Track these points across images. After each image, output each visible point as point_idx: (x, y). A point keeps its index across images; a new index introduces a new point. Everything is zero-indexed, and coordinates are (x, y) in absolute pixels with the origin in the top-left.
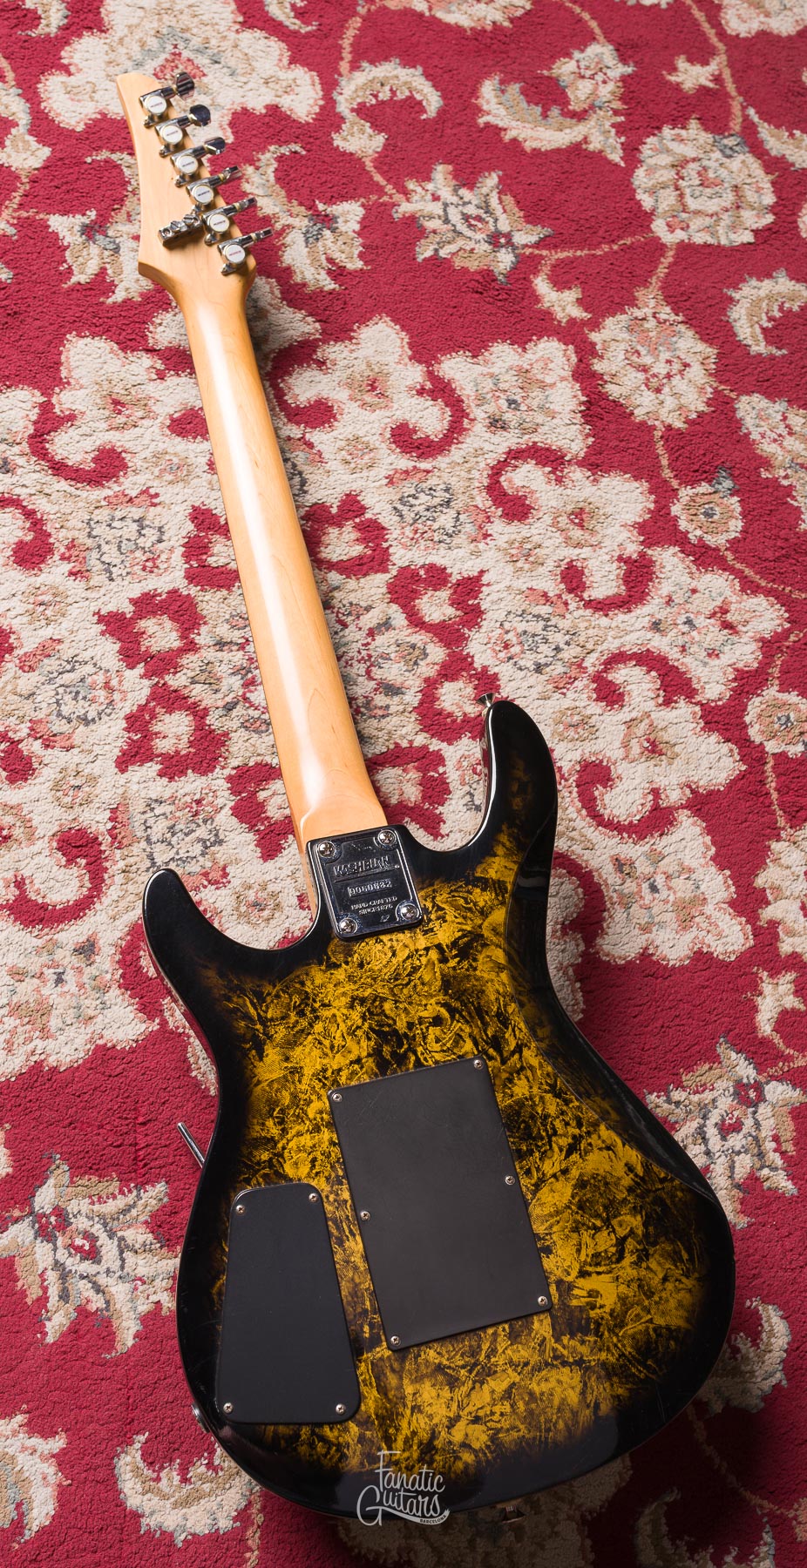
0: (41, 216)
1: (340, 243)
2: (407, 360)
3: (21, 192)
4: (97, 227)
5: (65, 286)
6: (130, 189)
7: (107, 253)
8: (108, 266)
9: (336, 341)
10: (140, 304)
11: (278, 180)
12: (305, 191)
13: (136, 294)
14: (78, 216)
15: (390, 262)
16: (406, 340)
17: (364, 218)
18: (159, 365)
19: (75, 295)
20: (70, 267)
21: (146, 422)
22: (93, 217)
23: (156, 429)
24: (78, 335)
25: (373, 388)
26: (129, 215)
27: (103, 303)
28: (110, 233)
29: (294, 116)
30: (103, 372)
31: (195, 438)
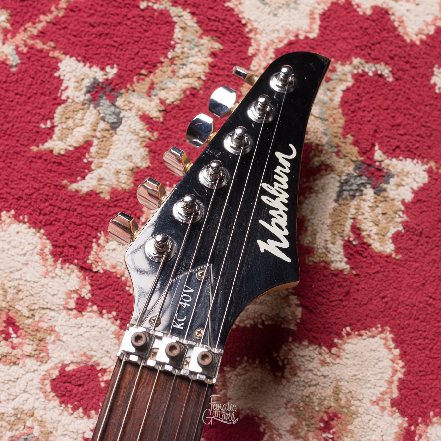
0: (56, 54)
1: (379, 210)
2: (387, 403)
3: (49, 18)
4: (108, 89)
5: (34, 149)
6: (170, 55)
7: (102, 125)
8: (95, 142)
9: (311, 342)
10: (106, 205)
11: (344, 103)
12: (369, 128)
13: (108, 189)
14: (96, 69)
15: (428, 258)
16: (400, 375)
17: (423, 189)
18: (86, 293)
19: (39, 165)
20: (53, 127)
21: (30, 362)
22: (110, 76)
23: (37, 378)
24: (16, 217)
25: (327, 427)
26: (152, 87)
27: (64, 187)
28: (120, 102)
29: (401, 30)
30: (17, 275)
31: (75, 409)
